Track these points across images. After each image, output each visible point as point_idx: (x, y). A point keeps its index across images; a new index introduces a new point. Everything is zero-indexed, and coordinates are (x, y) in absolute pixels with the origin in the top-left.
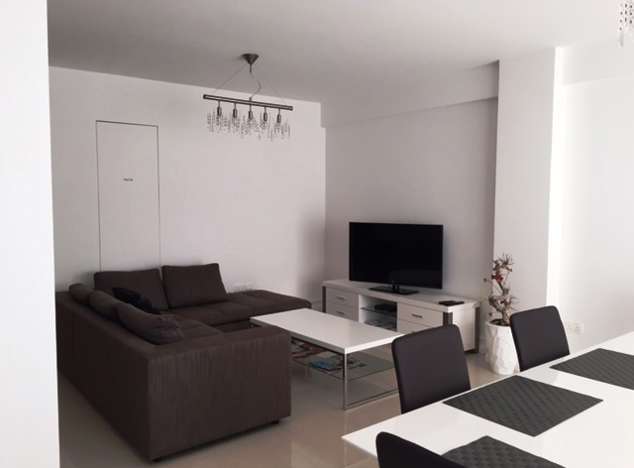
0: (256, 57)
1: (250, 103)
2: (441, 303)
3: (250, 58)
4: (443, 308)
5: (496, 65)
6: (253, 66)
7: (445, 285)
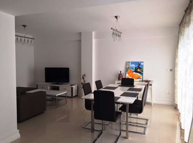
0: (26, 26)
1: (25, 37)
2: (71, 85)
3: (24, 26)
4: (71, 86)
5: (80, 33)
6: (25, 28)
7: (70, 82)
